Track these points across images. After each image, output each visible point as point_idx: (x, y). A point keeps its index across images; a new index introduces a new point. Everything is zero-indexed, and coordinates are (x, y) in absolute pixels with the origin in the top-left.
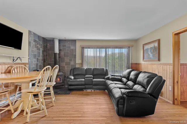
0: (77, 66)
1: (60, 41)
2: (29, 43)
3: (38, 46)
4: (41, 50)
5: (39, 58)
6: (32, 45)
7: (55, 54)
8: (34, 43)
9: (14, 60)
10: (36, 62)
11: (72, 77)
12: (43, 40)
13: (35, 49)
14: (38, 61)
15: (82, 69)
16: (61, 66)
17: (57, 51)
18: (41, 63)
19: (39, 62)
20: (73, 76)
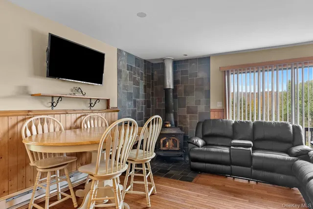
0: (213, 116)
1: (176, 63)
2: (119, 72)
3: (136, 76)
4: (142, 84)
5: (138, 100)
6: (123, 76)
7: (167, 91)
8: (128, 71)
9: (92, 105)
10: (132, 108)
11: (200, 142)
12: (145, 65)
13: (130, 83)
14: (135, 106)
15: (223, 122)
16: (180, 116)
17: (169, 83)
18: (142, 110)
19: (139, 108)
20: (202, 139)
